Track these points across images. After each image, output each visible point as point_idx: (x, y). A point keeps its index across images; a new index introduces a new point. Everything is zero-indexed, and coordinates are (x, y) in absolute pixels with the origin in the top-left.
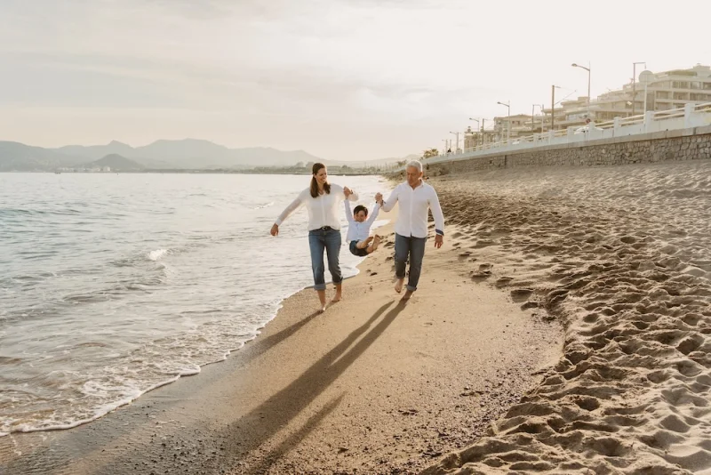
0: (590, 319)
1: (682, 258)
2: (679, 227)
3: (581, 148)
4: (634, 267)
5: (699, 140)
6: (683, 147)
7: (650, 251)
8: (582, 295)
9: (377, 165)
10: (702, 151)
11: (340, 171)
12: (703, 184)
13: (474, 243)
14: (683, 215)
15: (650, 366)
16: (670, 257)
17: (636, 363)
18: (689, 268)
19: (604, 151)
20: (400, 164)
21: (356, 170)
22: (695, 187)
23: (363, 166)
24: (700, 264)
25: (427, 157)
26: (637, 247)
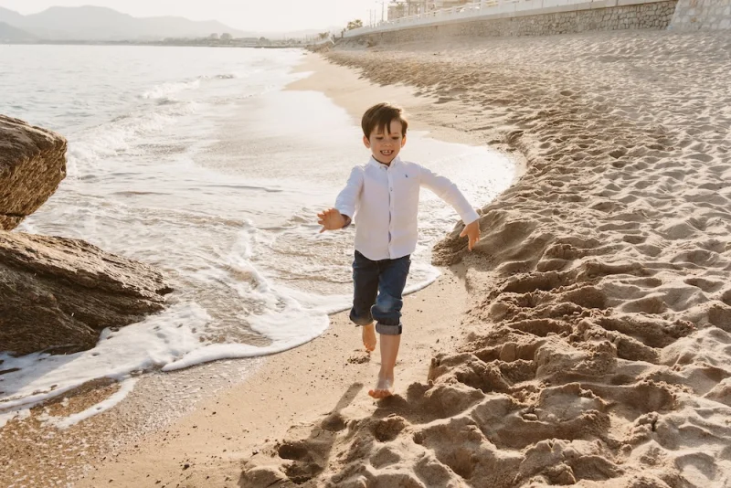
0: (544, 146)
1: (610, 104)
2: (605, 84)
3: (511, 19)
4: (574, 111)
5: (620, 11)
6: (606, 18)
7: (584, 101)
8: (535, 132)
9: (297, 37)
10: (622, 22)
11: (257, 43)
12: (623, 51)
13: (437, 100)
14: (607, 75)
15: (594, 165)
16: (600, 104)
17: (584, 164)
18: (615, 111)
19: (532, 22)
20: (323, 36)
21: (275, 42)
22: (616, 53)
23: (282, 39)
24: (623, 108)
25: (351, 28)
26: (574, 98)
